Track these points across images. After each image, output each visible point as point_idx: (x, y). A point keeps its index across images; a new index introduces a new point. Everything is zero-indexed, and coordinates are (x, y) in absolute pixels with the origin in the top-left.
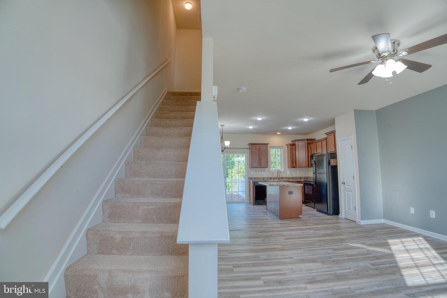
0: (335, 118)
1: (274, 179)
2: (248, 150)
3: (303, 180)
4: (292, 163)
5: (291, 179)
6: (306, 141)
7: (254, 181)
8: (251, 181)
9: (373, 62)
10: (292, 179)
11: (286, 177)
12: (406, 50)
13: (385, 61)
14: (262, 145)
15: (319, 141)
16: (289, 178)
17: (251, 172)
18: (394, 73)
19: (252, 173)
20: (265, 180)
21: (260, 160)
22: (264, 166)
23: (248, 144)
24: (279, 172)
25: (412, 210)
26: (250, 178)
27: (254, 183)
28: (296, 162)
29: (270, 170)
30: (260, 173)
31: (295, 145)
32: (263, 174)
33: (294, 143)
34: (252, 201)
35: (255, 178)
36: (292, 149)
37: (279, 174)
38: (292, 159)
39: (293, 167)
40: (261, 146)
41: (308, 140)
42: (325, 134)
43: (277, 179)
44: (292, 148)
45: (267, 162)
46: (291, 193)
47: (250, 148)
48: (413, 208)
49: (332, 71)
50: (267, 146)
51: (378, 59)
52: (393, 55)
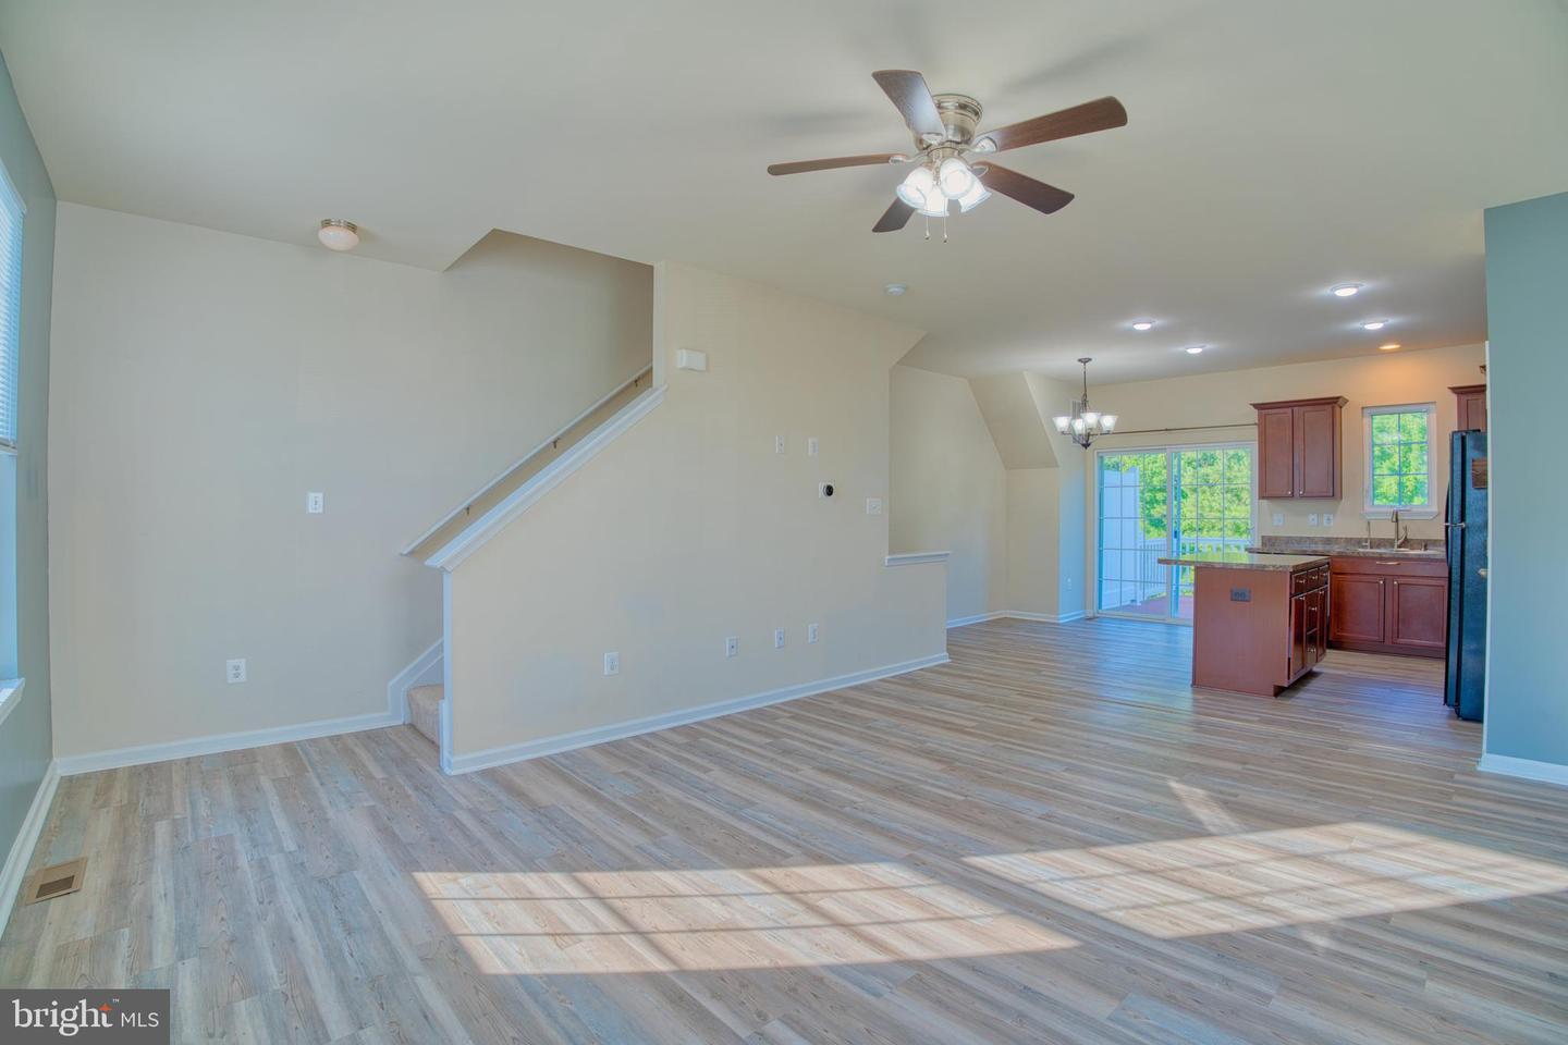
1: (1373, 546)
9: (901, 159)
12: (991, 135)
13: (938, 162)
17: (1272, 516)
18: (954, 205)
19: (1278, 519)
20: (1334, 549)
21: (1296, 466)
22: (1316, 493)
32: (1325, 524)
35: (1288, 540)
43: (1393, 546)
45: (1332, 474)
49: (776, 170)
50: (1333, 408)
51: (917, 152)
52: (960, 147)
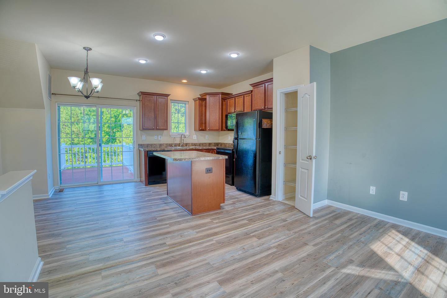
0: (274, 59)
1: (175, 146)
2: (138, 103)
3: (215, 148)
4: (201, 124)
5: (197, 146)
6: (220, 95)
7: (147, 150)
8: (142, 150)
10: (199, 145)
11: (192, 144)
14: (160, 97)
15: (239, 95)
16: (195, 145)
17: (142, 136)
19: (144, 137)
20: (163, 148)
21: (156, 118)
22: (162, 128)
23: (138, 94)
24: (182, 136)
25: (373, 190)
26: (141, 146)
27: (147, 153)
28: (205, 123)
29: (171, 134)
30: (155, 137)
31: (205, 99)
32: (159, 139)
33: (203, 97)
34: (143, 178)
35: (148, 145)
36: (201, 106)
37: (182, 139)
38: (201, 119)
39: (202, 130)
40: (158, 97)
41: (223, 94)
42: (251, 85)
43: (180, 146)
44: (201, 104)
45: (167, 121)
46: (209, 171)
47: (141, 99)
48: (375, 187)
50: (167, 98)
